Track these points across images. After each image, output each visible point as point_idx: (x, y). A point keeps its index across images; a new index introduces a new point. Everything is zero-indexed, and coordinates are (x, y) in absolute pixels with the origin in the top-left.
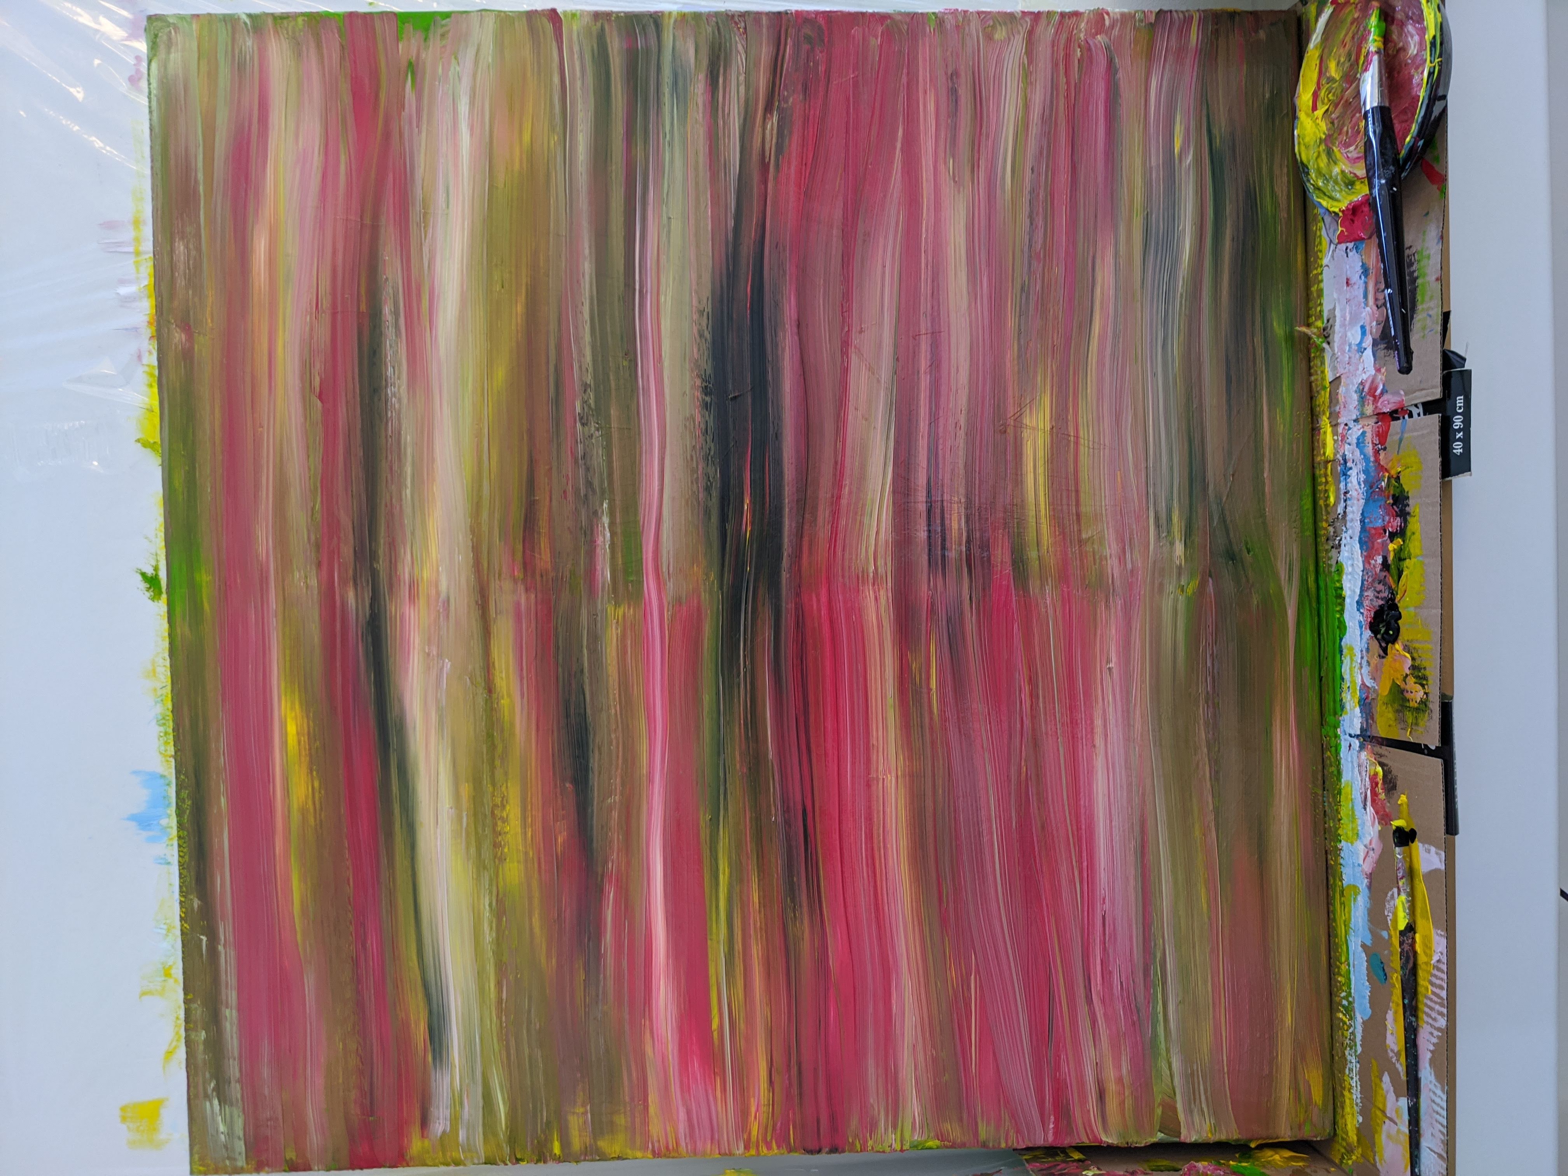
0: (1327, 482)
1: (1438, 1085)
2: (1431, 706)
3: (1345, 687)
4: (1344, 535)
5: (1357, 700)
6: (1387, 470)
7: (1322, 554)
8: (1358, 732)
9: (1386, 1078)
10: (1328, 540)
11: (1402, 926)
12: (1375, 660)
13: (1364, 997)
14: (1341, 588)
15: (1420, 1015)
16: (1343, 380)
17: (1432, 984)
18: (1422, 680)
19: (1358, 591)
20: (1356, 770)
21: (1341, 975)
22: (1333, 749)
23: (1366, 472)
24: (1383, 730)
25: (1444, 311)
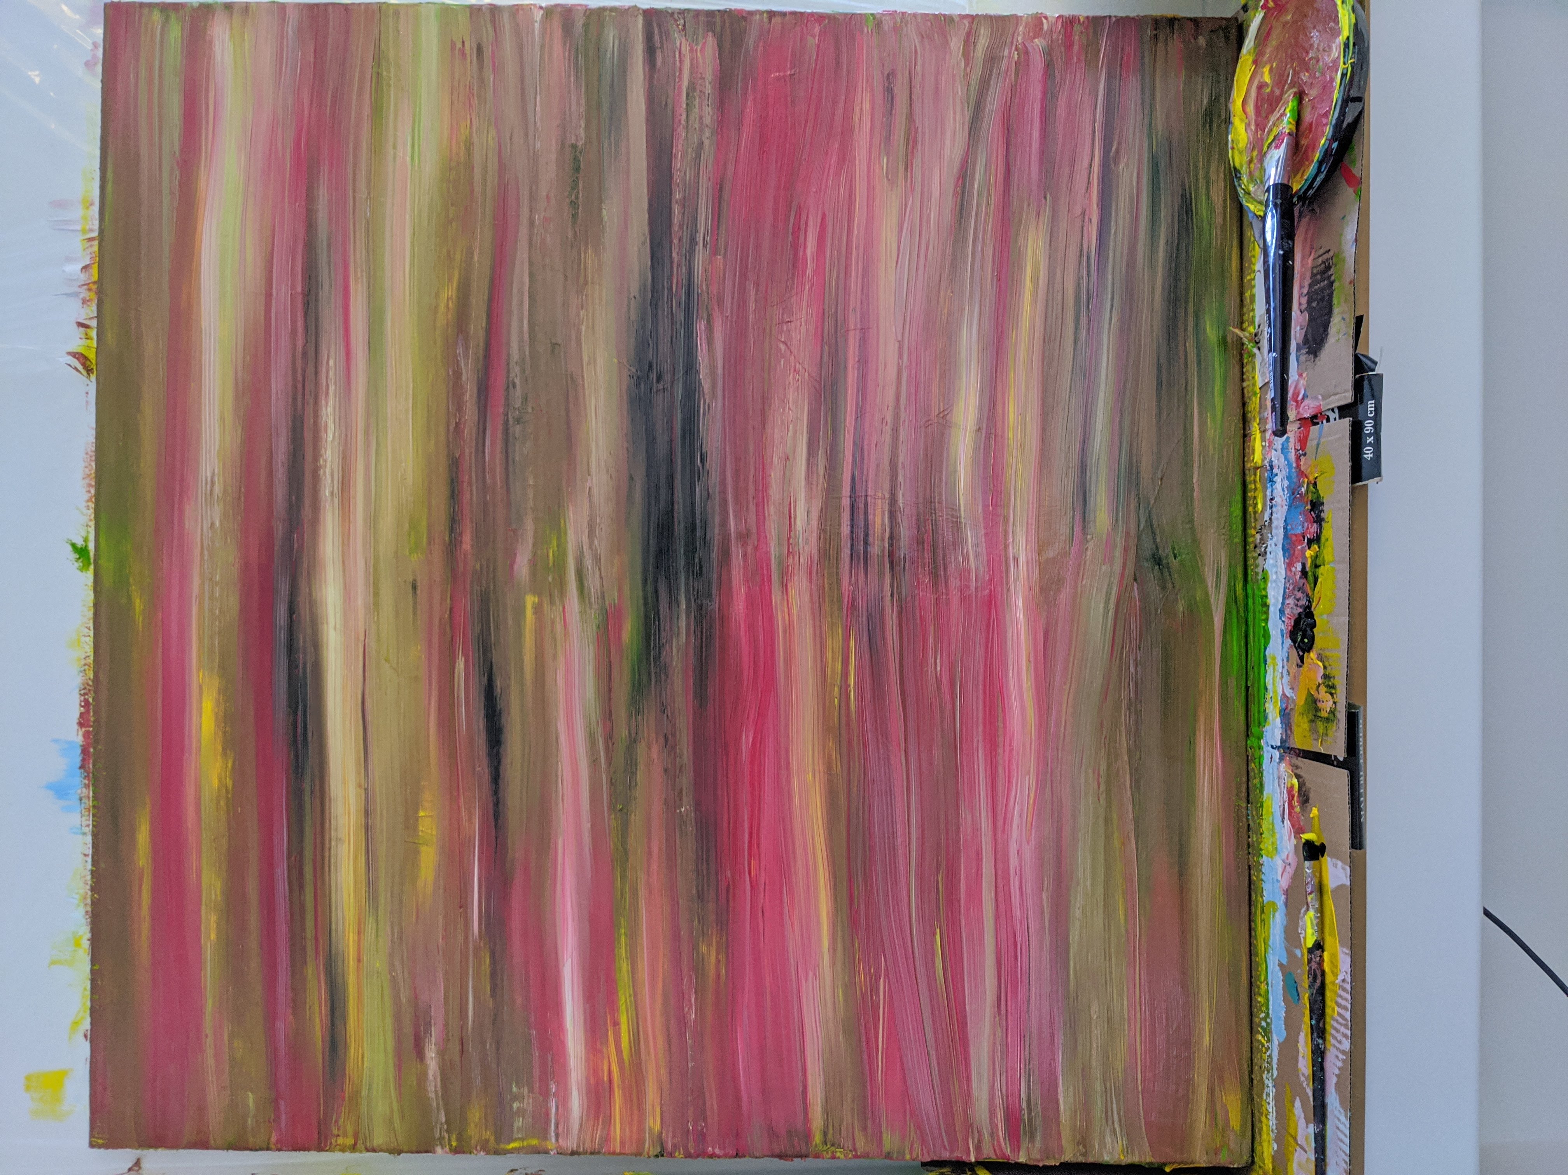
0: (1256, 489)
1: (1342, 1111)
2: (1338, 715)
3: (1268, 697)
4: (1269, 543)
5: (1278, 711)
6: (1306, 477)
7: (1250, 562)
8: (1279, 744)
9: (1298, 1103)
10: (1256, 547)
11: (1310, 944)
12: (1294, 669)
13: (1280, 1018)
14: (1266, 597)
15: (1328, 1037)
17: (1339, 1005)
19: (1281, 599)
21: (1260, 995)
22: (1257, 760)
23: (1289, 478)
24: (1299, 741)
25: (1357, 314)
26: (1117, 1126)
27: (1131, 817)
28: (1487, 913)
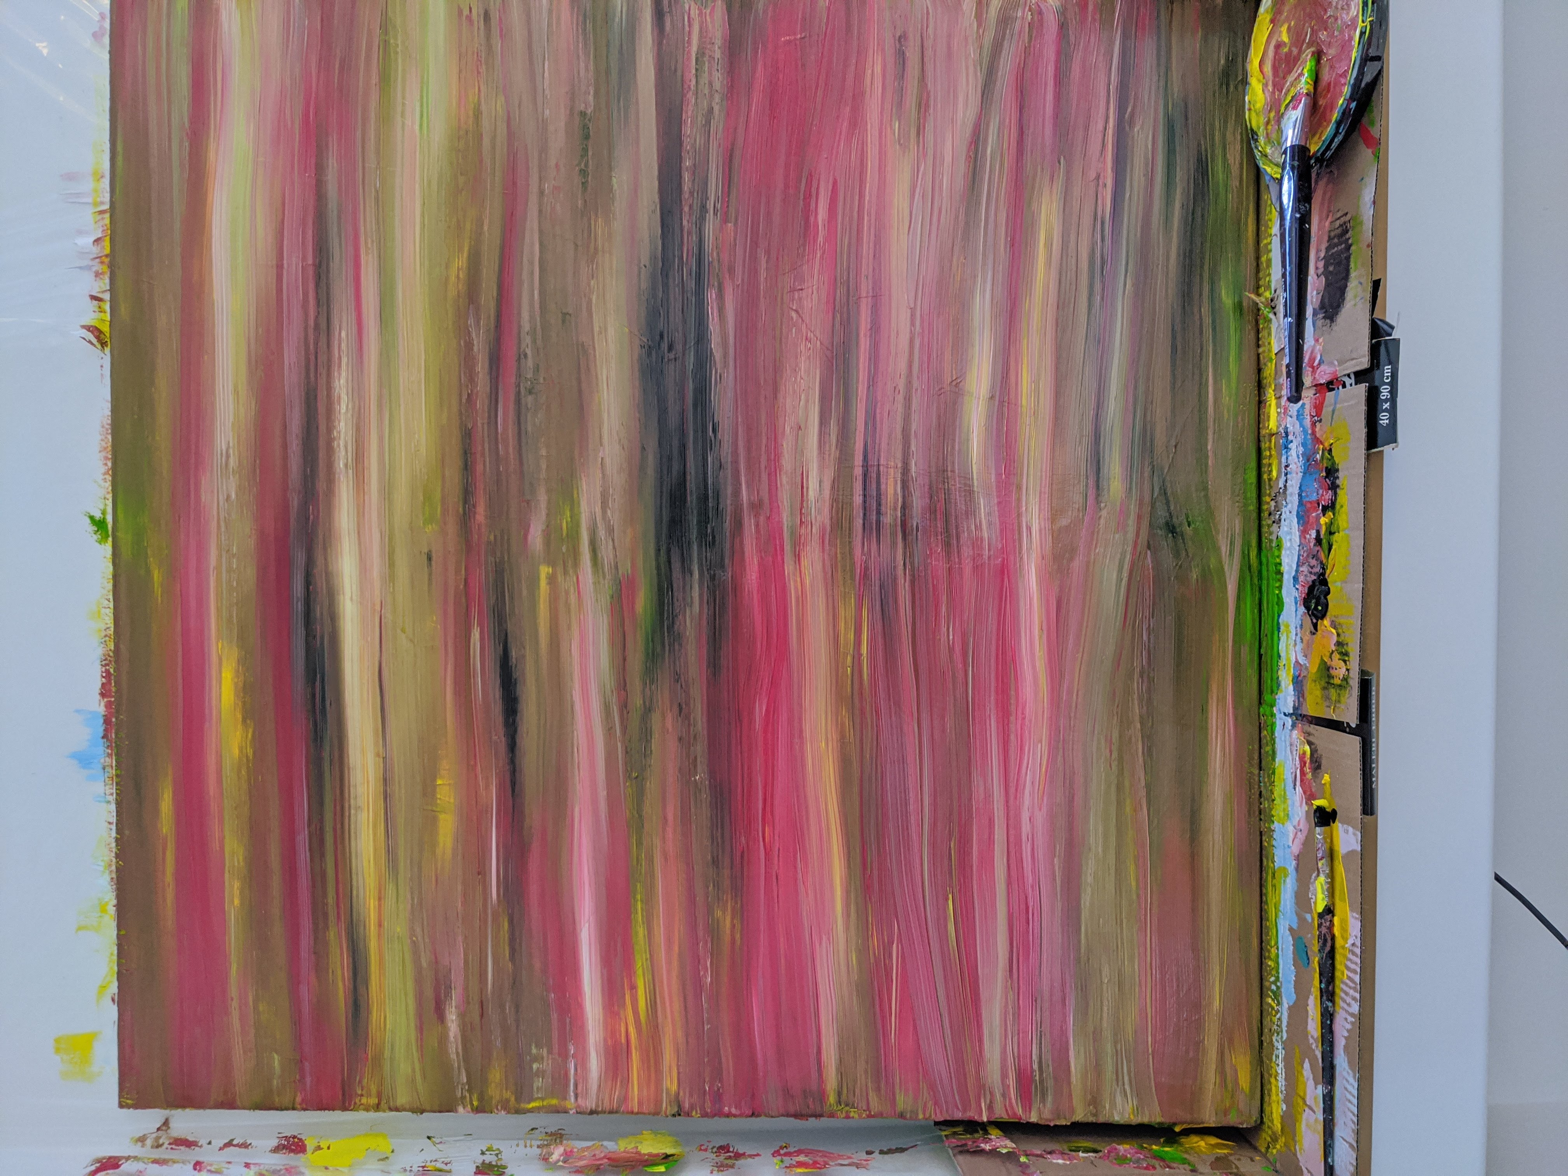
0: (1271, 456)
1: (1350, 1072)
2: (1351, 682)
3: (1281, 664)
4: (1283, 510)
6: (1322, 443)
7: (1265, 529)
8: (1291, 711)
9: (1307, 1065)
10: (1270, 514)
11: (1320, 908)
12: (1307, 636)
14: (1280, 564)
15: (1337, 999)
17: (1347, 968)
18: (1344, 655)
19: (1294, 566)
20: (1288, 748)
21: (1270, 959)
22: (1269, 728)
23: (1304, 445)
24: (1312, 709)
25: (1375, 278)
26: (1127, 1087)
27: (1143, 783)
28: (1498, 878)
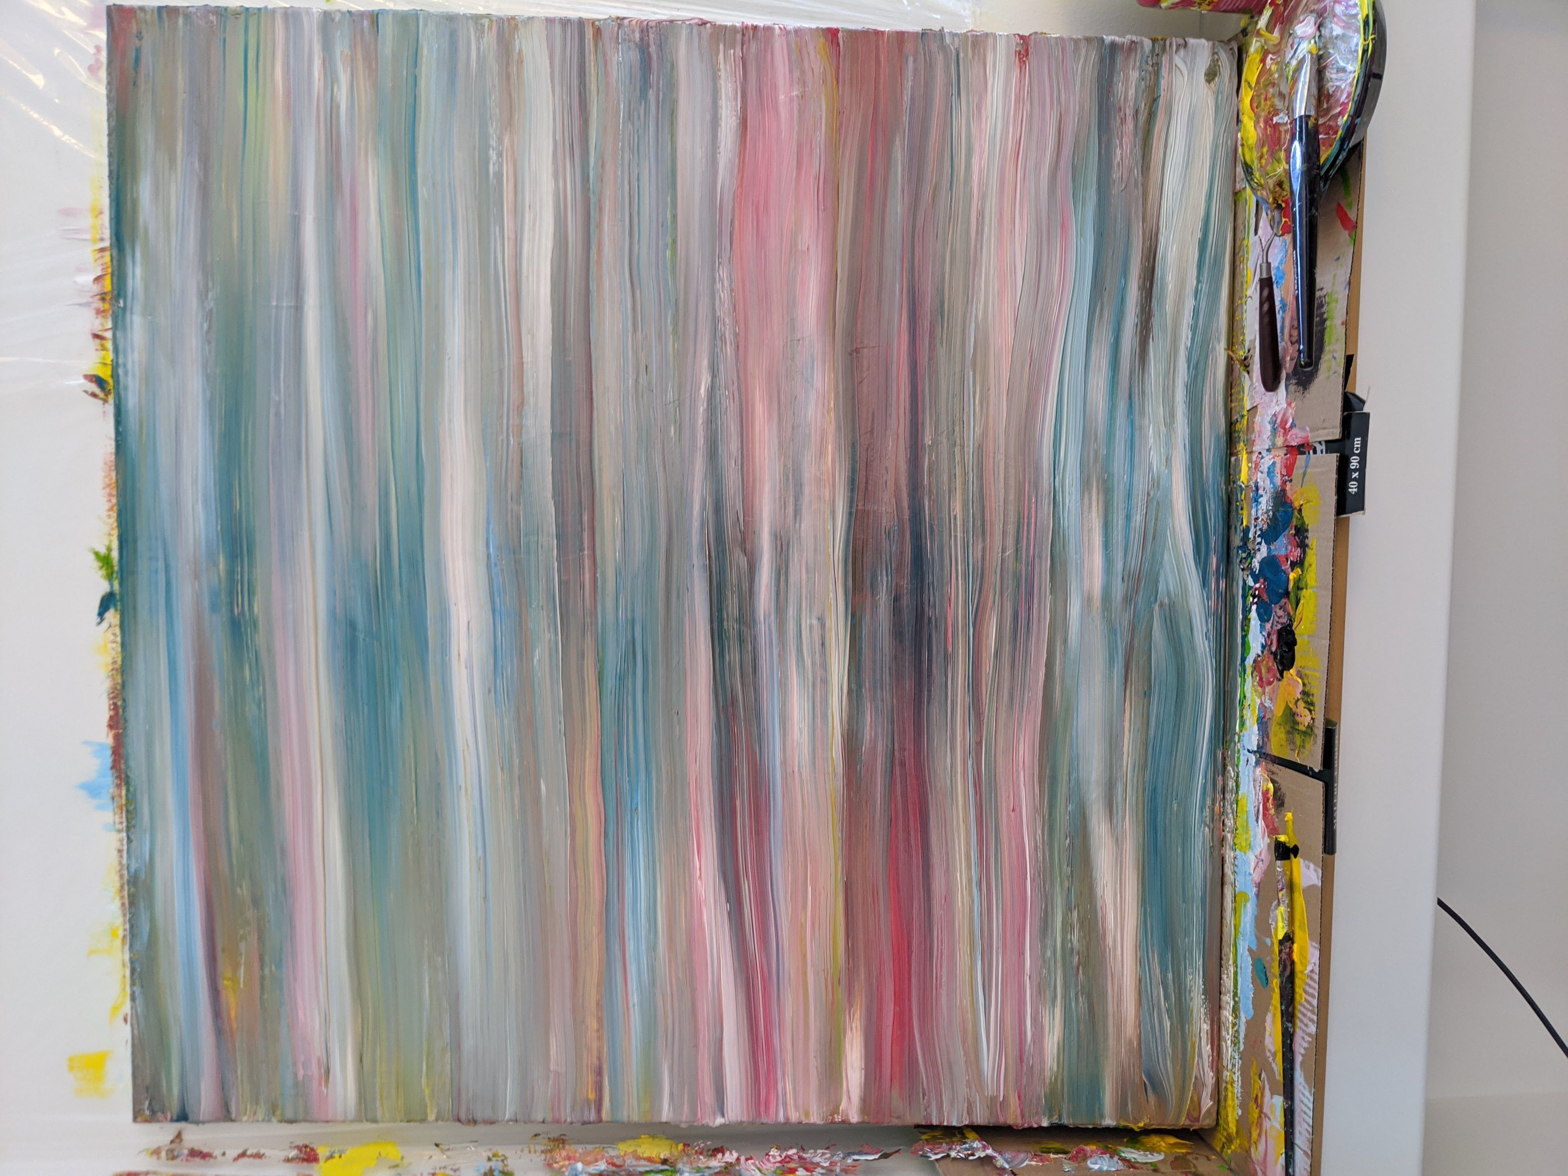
0: (1241, 507)
1: (1306, 1087)
2: (1316, 731)
3: (1246, 704)
5: (1256, 719)
8: (1255, 749)
9: (1264, 1076)
11: (1280, 936)
13: (1248, 998)
15: (1296, 1021)
16: (1259, 410)
17: (1306, 992)
18: (1310, 705)
20: (1252, 783)
22: (1233, 762)
23: (1273, 500)
24: (1276, 748)
25: (1348, 354)
28: (1441, 903)
